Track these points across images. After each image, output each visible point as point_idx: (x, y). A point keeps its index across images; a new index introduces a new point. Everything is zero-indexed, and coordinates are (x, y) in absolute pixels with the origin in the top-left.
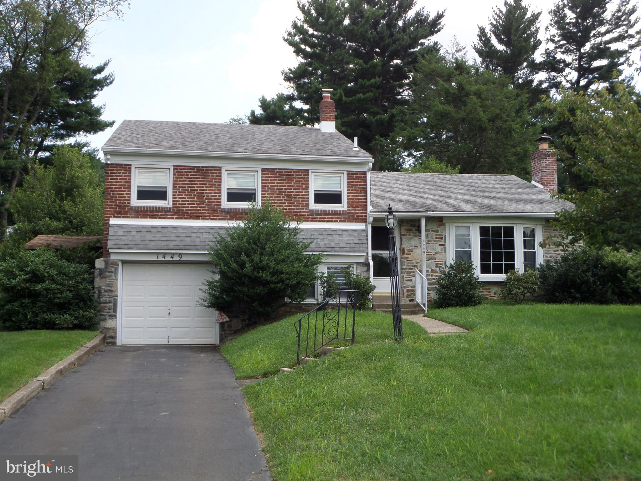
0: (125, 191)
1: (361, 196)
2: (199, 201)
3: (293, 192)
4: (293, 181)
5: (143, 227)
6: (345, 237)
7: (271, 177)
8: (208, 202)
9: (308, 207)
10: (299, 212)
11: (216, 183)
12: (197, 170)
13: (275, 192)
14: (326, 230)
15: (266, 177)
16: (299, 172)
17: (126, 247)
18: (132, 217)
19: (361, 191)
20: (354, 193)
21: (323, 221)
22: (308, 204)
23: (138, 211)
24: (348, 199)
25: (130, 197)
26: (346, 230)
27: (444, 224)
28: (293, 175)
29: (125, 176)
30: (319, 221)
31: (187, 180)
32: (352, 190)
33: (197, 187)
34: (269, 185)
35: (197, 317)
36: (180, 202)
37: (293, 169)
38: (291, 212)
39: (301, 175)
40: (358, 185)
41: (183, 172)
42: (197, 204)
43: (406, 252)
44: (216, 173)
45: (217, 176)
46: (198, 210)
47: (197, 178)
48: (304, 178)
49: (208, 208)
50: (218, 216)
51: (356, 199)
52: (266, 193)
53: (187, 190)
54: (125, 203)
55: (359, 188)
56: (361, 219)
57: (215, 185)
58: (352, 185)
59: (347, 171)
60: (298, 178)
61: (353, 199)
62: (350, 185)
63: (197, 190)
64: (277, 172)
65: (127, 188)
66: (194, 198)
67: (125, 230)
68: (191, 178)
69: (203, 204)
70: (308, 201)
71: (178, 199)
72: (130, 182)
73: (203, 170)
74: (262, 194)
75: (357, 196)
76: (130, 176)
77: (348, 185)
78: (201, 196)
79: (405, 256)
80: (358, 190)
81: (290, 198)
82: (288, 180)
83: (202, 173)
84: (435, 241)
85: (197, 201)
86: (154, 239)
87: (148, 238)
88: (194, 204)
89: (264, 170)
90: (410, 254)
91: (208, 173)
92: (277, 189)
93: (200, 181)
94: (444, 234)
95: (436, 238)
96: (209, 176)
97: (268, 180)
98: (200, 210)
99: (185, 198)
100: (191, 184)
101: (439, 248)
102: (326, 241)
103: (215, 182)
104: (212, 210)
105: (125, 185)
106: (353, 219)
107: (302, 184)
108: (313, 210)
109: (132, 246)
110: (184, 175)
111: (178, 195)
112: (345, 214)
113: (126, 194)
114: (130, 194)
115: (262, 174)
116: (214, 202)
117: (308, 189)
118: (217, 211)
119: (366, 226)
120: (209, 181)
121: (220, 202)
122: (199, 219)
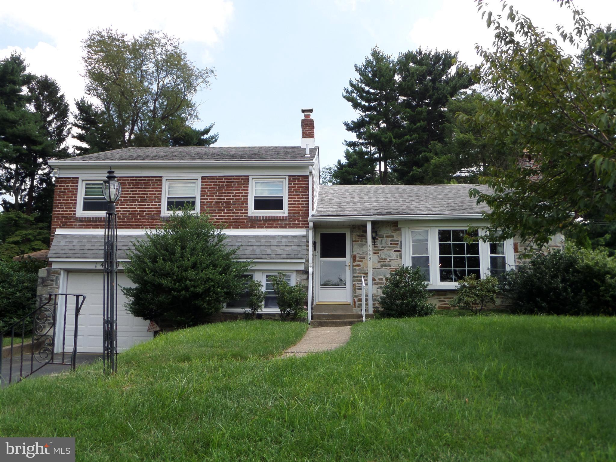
0: (72, 203)
1: (302, 201)
2: (140, 211)
3: (233, 199)
4: (232, 187)
5: (84, 236)
6: (283, 243)
7: (211, 185)
8: (148, 211)
9: (247, 213)
10: (238, 219)
11: (157, 193)
12: (139, 180)
13: (214, 199)
14: (264, 237)
15: (206, 185)
16: (239, 179)
17: (65, 256)
18: (77, 228)
19: (302, 195)
20: (295, 198)
21: (263, 228)
22: (247, 210)
23: (82, 222)
24: (289, 204)
25: (75, 208)
26: (286, 237)
27: (399, 229)
28: (233, 182)
29: (72, 189)
30: (258, 228)
31: (129, 190)
32: (293, 195)
33: (138, 197)
34: (209, 192)
35: (136, 326)
36: (122, 212)
37: (233, 176)
38: (230, 219)
39: (241, 182)
40: (299, 190)
41: (125, 183)
42: (137, 214)
43: (357, 259)
44: (157, 183)
45: (158, 185)
46: (139, 219)
47: (139, 188)
48: (244, 184)
49: (148, 217)
50: (158, 225)
51: (298, 204)
52: (205, 201)
53: (129, 200)
54: (71, 214)
55: (301, 192)
56: (302, 224)
57: (155, 194)
58: (294, 190)
59: (289, 176)
60: (238, 184)
61: (295, 204)
62: (291, 190)
63: (138, 200)
64: (217, 179)
65: (73, 200)
66: (135, 208)
67: (68, 240)
68: (132, 188)
69: (143, 213)
70: (247, 207)
71: (120, 209)
72: (76, 194)
73: (145, 180)
74: (201, 202)
75: (299, 201)
76: (77, 189)
77: (289, 190)
78: (142, 205)
79: (357, 263)
80: (299, 195)
81: (229, 205)
82: (227, 187)
83: (144, 183)
84: (390, 247)
85: (137, 211)
86: (93, 248)
87: (87, 247)
88: (135, 214)
89: (204, 178)
90: (362, 261)
91: (149, 183)
92: (216, 196)
93: (142, 191)
94: (399, 239)
95: (391, 244)
96: (150, 185)
97: (207, 188)
98: (140, 219)
99: (127, 208)
100: (133, 194)
101: (394, 255)
102: (262, 248)
103: (156, 191)
104: (151, 219)
105: (72, 197)
106: (293, 224)
107: (242, 190)
108: (252, 217)
109: (71, 255)
110: (126, 185)
111: (120, 205)
112: (286, 220)
113: (73, 205)
114: (76, 205)
115: (202, 182)
116: (154, 211)
117: (247, 196)
118: (157, 219)
119: (308, 231)
120: (150, 191)
121: (160, 211)
122: (139, 228)
